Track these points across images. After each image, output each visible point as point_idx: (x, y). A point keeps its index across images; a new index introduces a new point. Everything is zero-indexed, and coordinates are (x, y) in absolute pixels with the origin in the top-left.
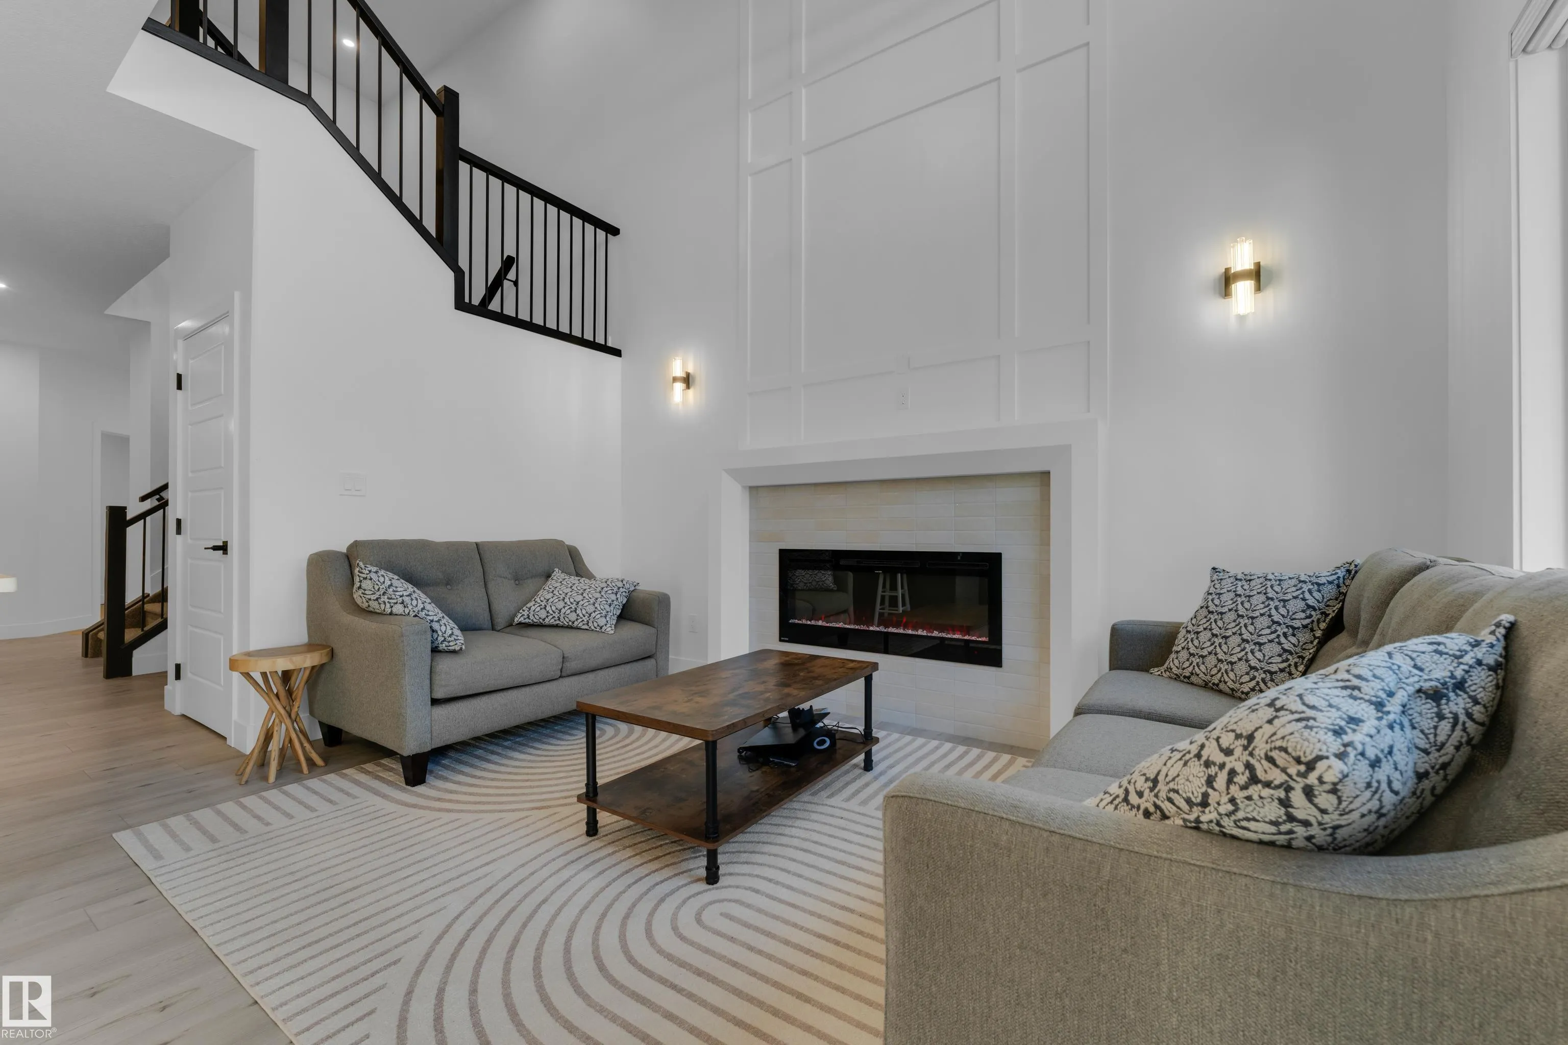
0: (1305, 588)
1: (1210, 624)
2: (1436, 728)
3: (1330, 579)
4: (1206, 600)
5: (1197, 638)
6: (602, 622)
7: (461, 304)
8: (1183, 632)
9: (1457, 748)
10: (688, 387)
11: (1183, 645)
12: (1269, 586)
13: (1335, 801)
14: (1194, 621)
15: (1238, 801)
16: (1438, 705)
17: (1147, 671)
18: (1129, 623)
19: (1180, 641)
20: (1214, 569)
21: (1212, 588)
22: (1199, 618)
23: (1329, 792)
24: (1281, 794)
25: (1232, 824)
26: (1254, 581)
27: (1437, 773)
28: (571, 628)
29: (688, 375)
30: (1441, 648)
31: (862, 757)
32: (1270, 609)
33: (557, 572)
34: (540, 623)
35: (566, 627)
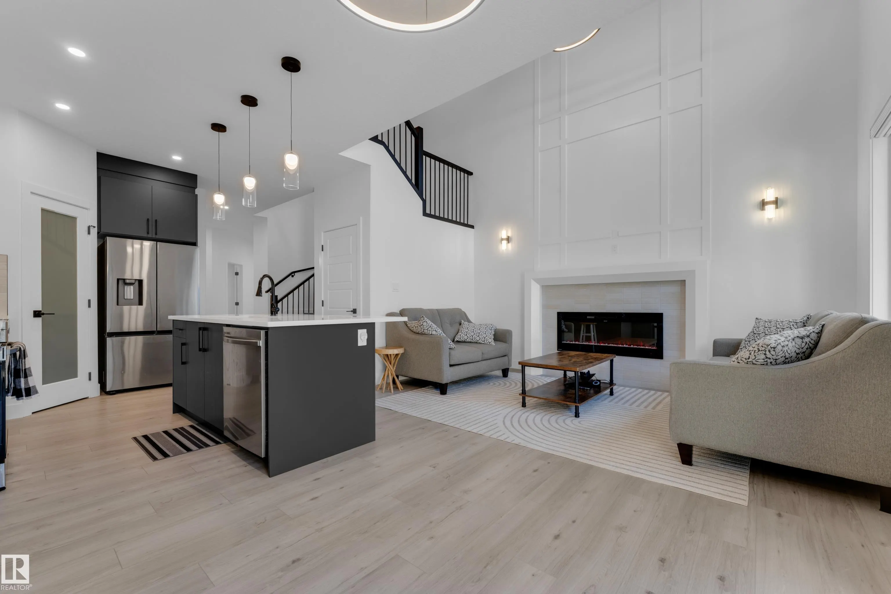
0: (791, 324)
1: (755, 338)
2: (801, 344)
3: (801, 321)
4: (753, 329)
5: (749, 343)
6: (490, 340)
7: (425, 214)
8: (744, 341)
9: (807, 349)
10: (509, 243)
11: (744, 346)
12: (778, 324)
13: (775, 353)
14: (748, 337)
15: (756, 355)
16: (802, 340)
17: (729, 357)
18: (720, 339)
19: (743, 345)
20: (757, 318)
21: (756, 325)
22: (750, 336)
23: (773, 351)
24: (764, 352)
25: (755, 361)
26: (772, 322)
27: (802, 354)
28: (477, 343)
29: (508, 237)
30: (806, 329)
31: (609, 390)
32: (778, 332)
33: (463, 321)
34: (465, 341)
35: (475, 343)
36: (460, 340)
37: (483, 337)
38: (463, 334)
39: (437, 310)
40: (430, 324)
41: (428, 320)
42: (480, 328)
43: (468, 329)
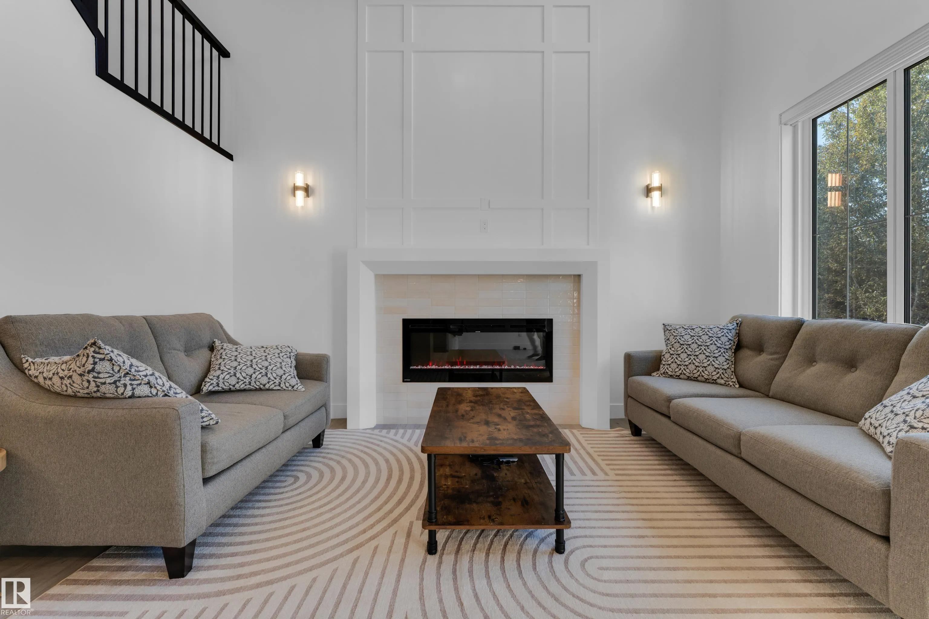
6: (290, 380)
10: (308, 196)
17: (650, 375)
29: (308, 186)
33: (218, 343)
34: (230, 389)
35: (256, 390)
36: (217, 388)
37: (277, 375)
38: (224, 374)
39: (145, 318)
40: (127, 366)
41: (116, 352)
42: (266, 356)
43: (236, 360)
